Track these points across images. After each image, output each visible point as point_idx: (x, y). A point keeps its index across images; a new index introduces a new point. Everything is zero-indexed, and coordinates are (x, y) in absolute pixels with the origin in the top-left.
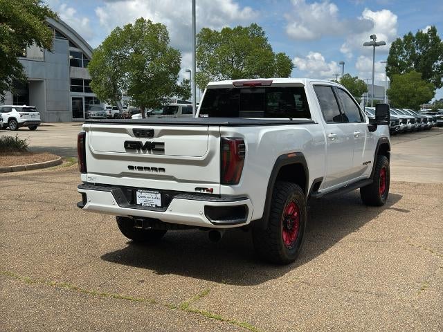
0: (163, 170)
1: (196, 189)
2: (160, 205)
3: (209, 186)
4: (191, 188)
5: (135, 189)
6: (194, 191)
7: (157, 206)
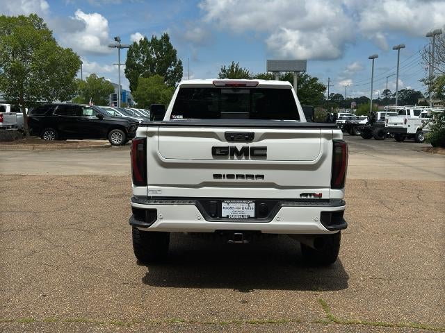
0: (262, 177)
1: (301, 195)
2: (252, 215)
3: (317, 191)
4: (295, 194)
5: (220, 200)
6: (299, 197)
7: (249, 217)
